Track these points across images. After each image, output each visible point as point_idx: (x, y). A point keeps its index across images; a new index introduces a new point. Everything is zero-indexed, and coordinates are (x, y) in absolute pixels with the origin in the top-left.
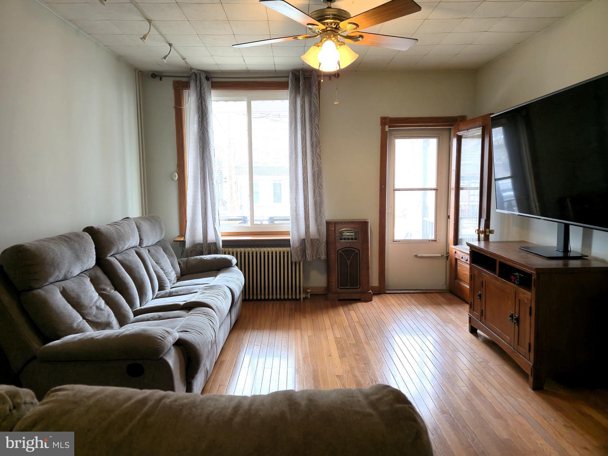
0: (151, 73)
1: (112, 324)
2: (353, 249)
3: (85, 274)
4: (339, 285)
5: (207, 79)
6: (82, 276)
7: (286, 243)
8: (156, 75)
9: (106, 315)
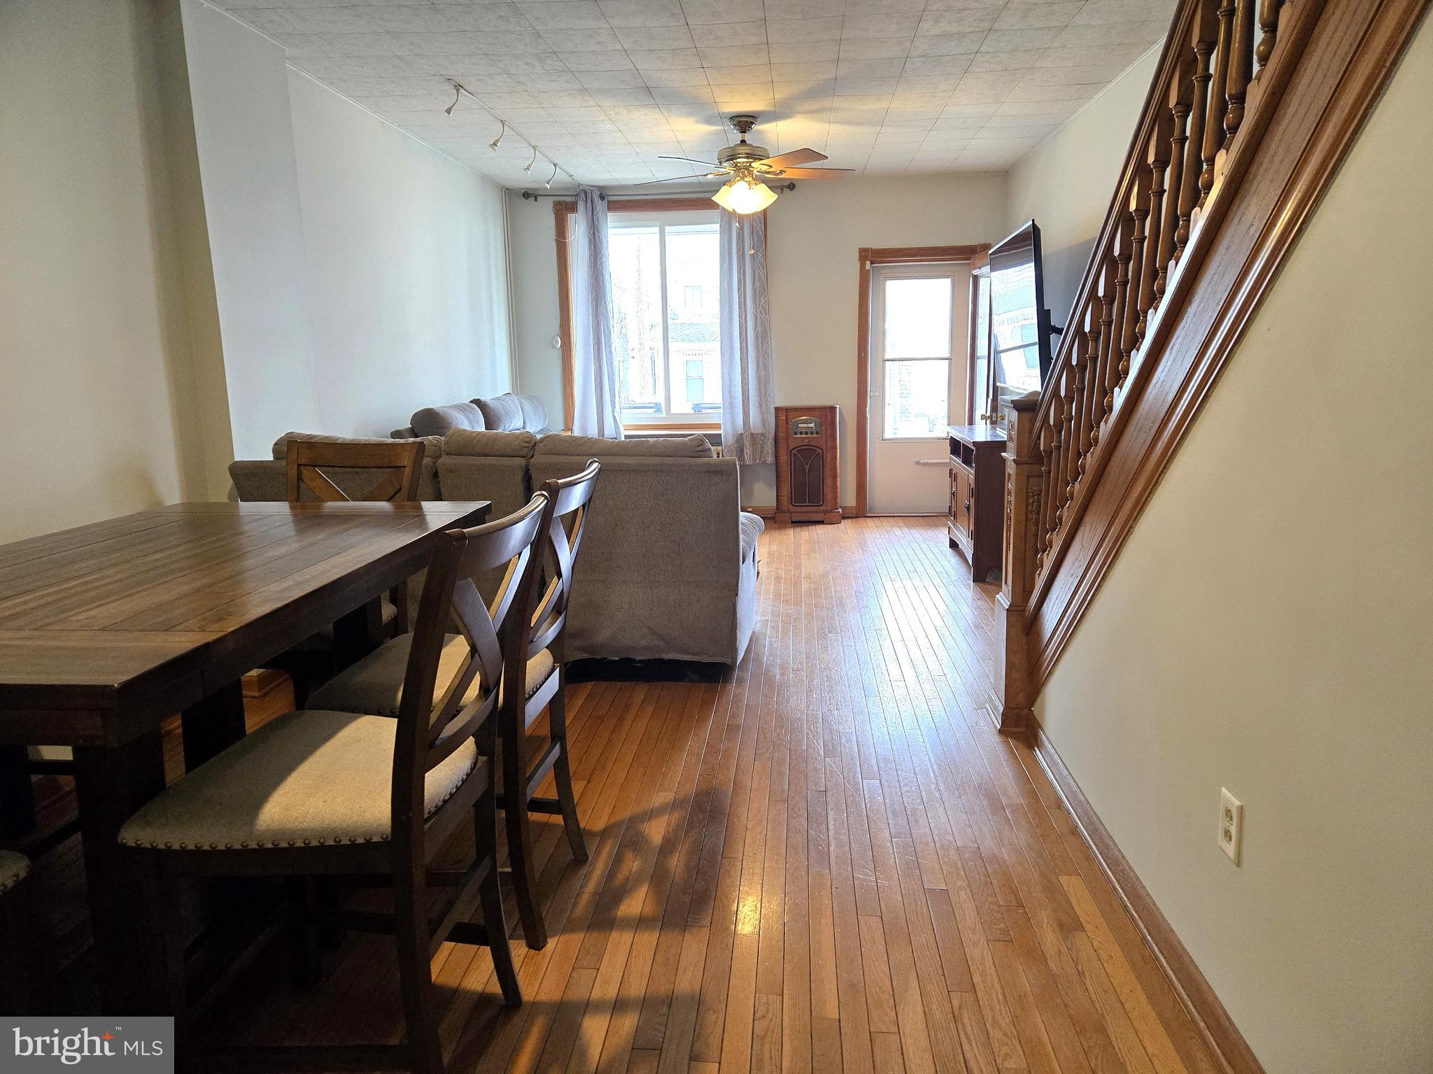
0: (522, 191)
2: (813, 448)
4: (793, 502)
5: (602, 197)
7: (715, 440)
8: (529, 195)
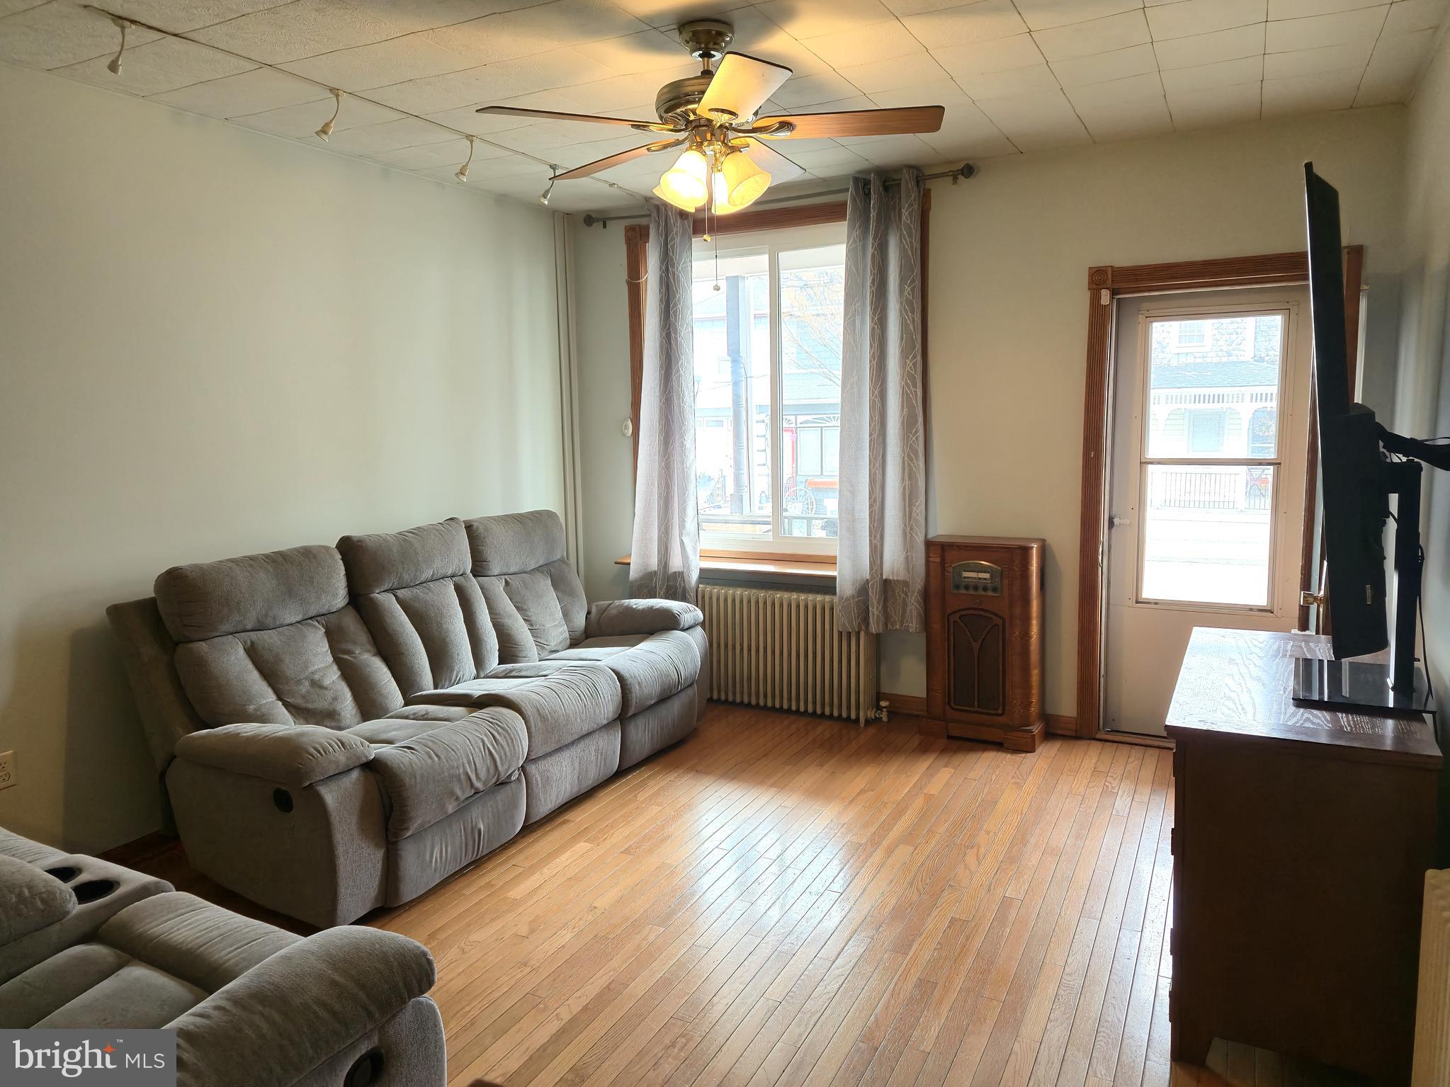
0: (584, 216)
1: (339, 715)
2: (987, 614)
3: (317, 621)
4: (952, 701)
6: (309, 625)
7: (826, 586)
8: (593, 219)
9: (329, 698)
